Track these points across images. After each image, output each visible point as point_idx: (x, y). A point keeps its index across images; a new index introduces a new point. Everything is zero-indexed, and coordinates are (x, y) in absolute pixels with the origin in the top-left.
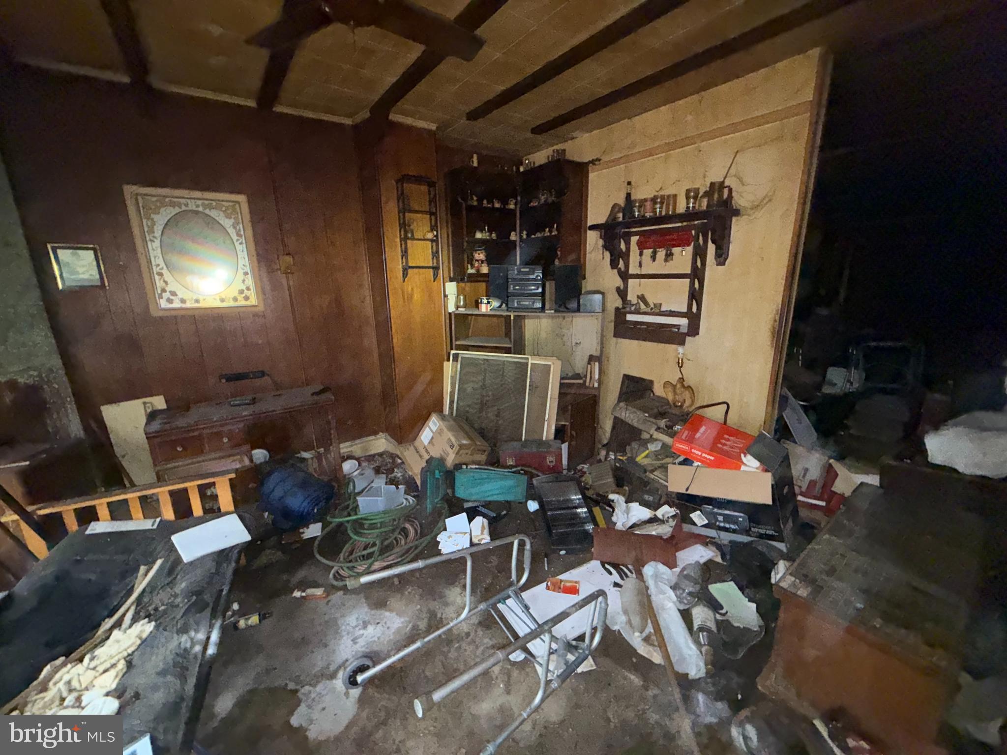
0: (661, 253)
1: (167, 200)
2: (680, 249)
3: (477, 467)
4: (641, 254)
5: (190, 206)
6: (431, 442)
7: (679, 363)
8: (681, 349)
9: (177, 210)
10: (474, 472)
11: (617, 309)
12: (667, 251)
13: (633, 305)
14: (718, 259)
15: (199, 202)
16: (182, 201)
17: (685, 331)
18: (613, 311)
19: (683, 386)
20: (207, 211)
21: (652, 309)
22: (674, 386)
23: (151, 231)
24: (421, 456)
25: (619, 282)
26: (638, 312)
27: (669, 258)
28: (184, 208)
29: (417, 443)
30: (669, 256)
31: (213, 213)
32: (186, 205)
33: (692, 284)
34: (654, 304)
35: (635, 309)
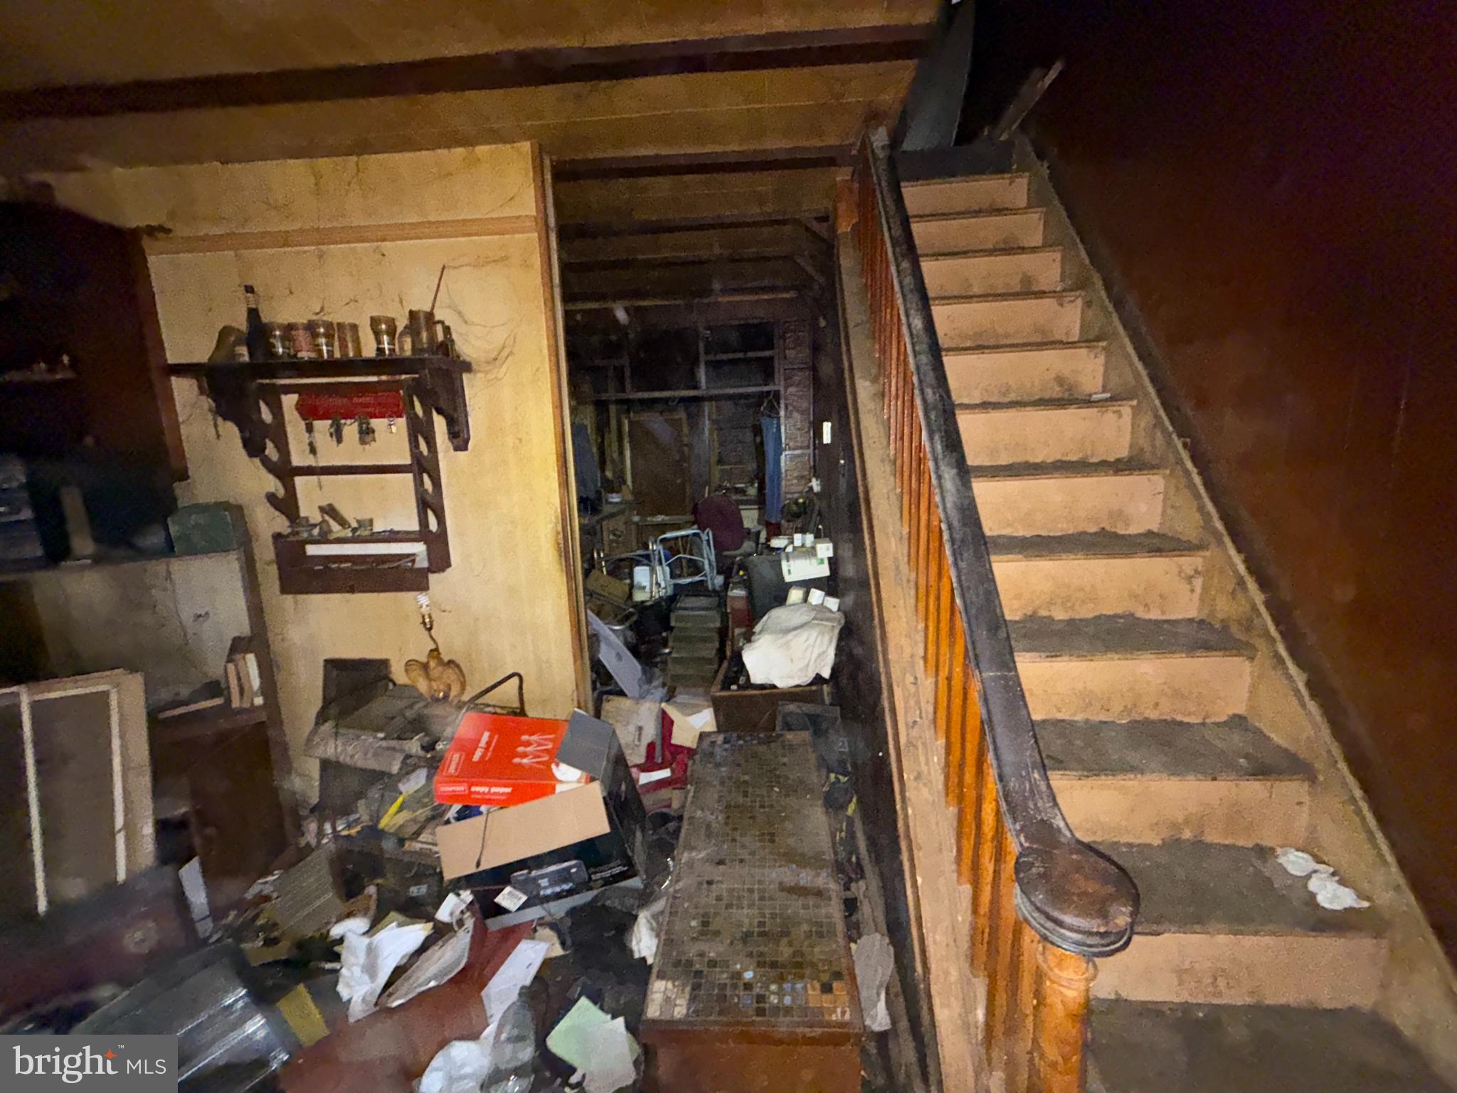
0: (351, 429)
2: (385, 421)
4: (310, 429)
7: (424, 623)
8: (423, 599)
11: (277, 537)
12: (360, 425)
13: (315, 526)
14: (455, 441)
17: (425, 564)
18: (270, 541)
19: (441, 662)
21: (354, 530)
22: (425, 667)
25: (272, 484)
26: (324, 539)
27: (369, 438)
30: (366, 434)
33: (419, 483)
34: (358, 521)
35: (320, 534)
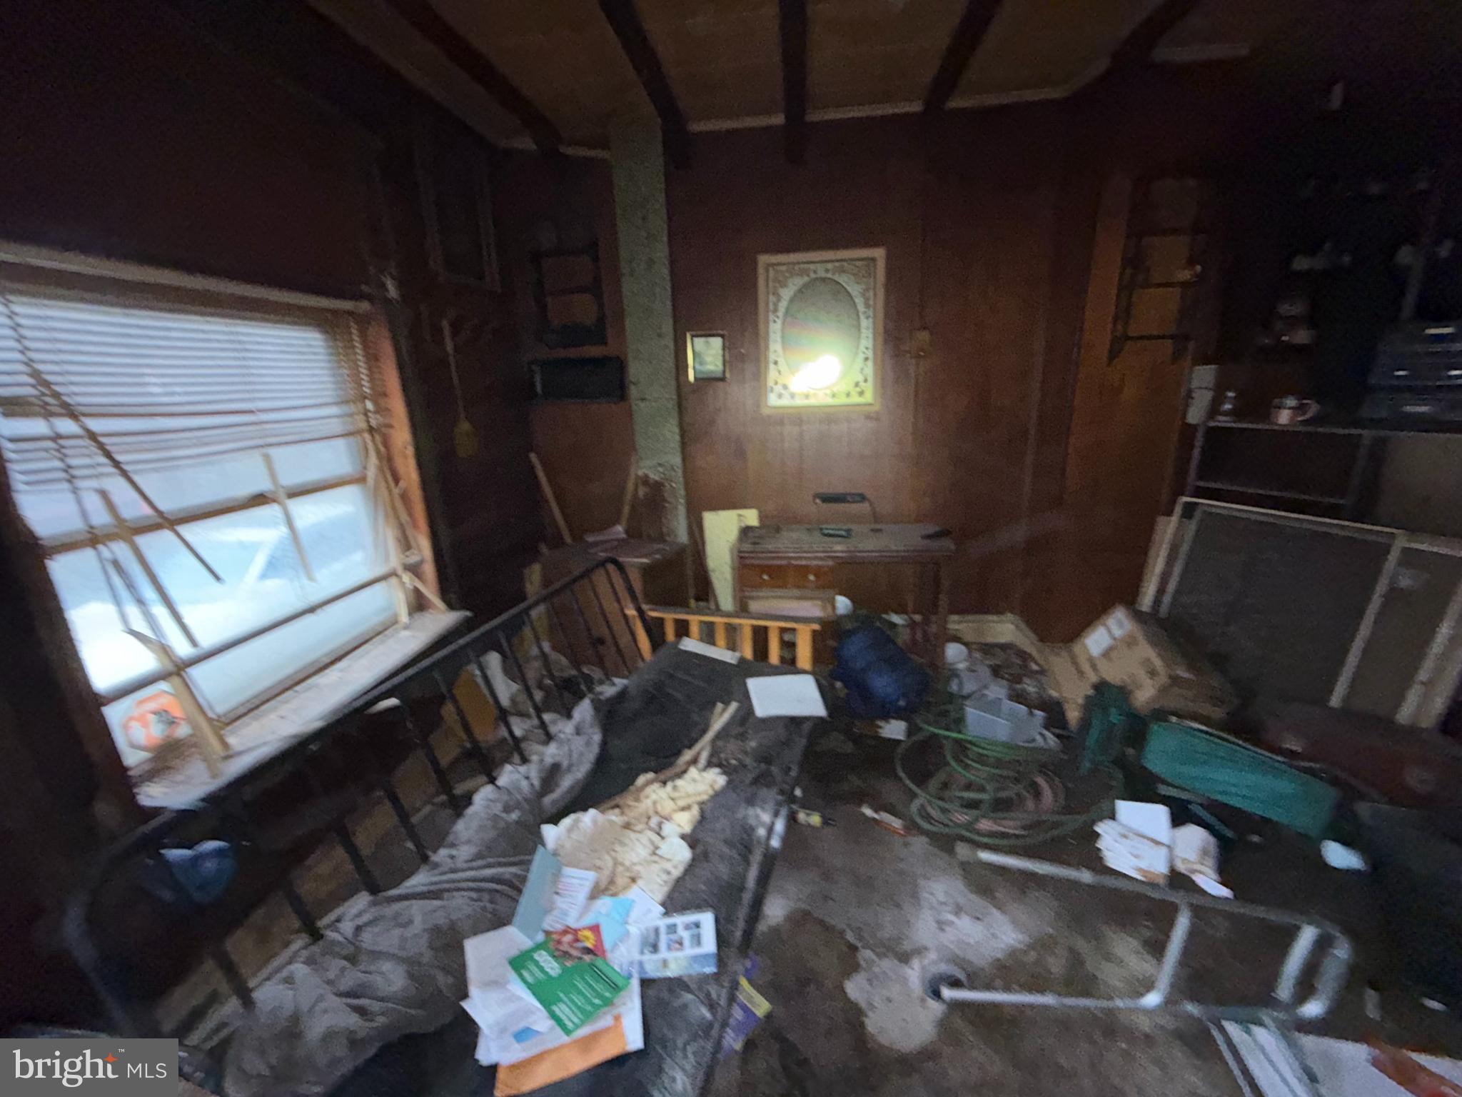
1: (797, 267)
3: (1204, 728)
5: (819, 272)
6: (1107, 654)
9: (806, 279)
10: (1194, 736)
15: (830, 266)
16: (812, 267)
20: (836, 277)
23: (776, 310)
24: (1081, 673)
28: (813, 276)
29: (1077, 648)
31: (842, 279)
32: (815, 272)
